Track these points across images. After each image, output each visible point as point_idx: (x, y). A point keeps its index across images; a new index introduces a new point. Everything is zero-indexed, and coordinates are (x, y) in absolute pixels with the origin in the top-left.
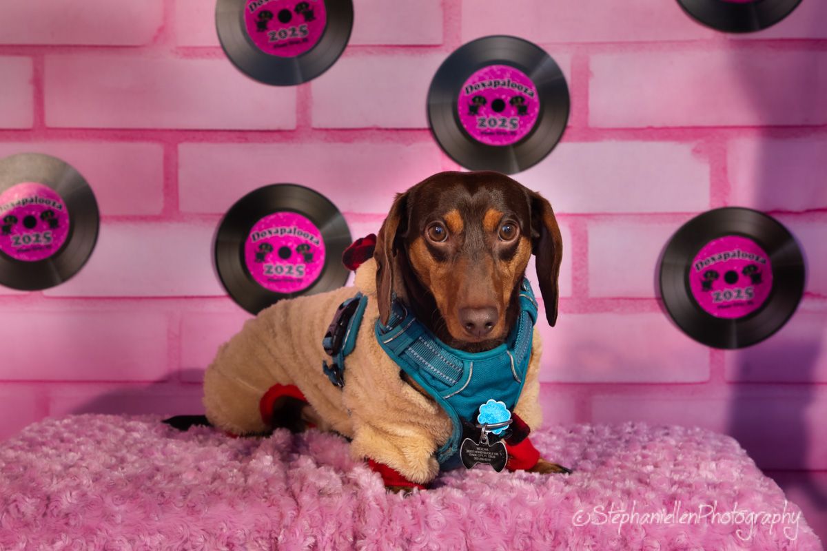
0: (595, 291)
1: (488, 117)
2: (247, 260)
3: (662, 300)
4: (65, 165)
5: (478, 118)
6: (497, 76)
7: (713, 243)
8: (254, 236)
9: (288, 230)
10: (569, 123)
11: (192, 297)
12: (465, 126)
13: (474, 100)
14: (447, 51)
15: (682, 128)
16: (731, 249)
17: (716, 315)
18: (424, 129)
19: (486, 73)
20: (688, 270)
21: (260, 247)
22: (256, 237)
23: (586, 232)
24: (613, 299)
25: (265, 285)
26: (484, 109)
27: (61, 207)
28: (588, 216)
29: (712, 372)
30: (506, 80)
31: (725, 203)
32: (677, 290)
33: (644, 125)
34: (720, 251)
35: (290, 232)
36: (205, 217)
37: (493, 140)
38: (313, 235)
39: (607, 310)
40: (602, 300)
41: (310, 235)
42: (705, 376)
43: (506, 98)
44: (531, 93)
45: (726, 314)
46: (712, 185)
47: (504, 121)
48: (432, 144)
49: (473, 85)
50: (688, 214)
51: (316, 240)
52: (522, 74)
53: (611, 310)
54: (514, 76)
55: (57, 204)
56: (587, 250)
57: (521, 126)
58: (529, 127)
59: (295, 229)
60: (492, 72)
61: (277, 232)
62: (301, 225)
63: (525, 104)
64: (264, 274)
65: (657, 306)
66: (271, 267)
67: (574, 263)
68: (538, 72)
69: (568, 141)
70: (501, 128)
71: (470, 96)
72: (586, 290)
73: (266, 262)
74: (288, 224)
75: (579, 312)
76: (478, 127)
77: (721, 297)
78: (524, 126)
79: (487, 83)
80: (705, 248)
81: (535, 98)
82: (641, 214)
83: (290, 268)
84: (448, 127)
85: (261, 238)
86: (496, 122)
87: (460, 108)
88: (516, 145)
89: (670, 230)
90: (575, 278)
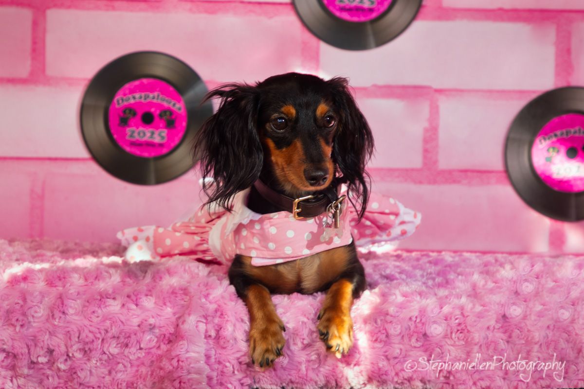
0: (444, 163)
2: (110, 124)
3: (507, 173)
7: (556, 120)
8: (118, 101)
9: (151, 95)
10: (424, 2)
11: (56, 159)
12: (325, 2)
15: (531, 11)
16: (573, 126)
17: (556, 189)
18: (286, 4)
20: (531, 145)
21: (124, 112)
22: (120, 102)
24: (462, 171)
25: (128, 149)
28: (439, 91)
31: (568, 82)
32: (521, 164)
33: (495, 6)
34: (562, 128)
35: (154, 98)
36: (70, 82)
37: (352, 16)
38: (176, 102)
39: (455, 181)
40: (450, 172)
41: (173, 102)
42: (545, 248)
46: (557, 65)
48: (293, 18)
50: (534, 92)
51: (179, 107)
53: (459, 182)
57: (379, 3)
58: (386, 4)
59: (158, 96)
61: (141, 97)
62: (163, 92)
64: (128, 138)
65: (502, 179)
66: (133, 132)
69: (423, 19)
70: (360, 4)
72: (436, 162)
73: (129, 126)
74: (152, 91)
75: (429, 183)
76: (337, 3)
77: (562, 172)
78: (381, 3)
82: (490, 92)
83: (153, 133)
84: (309, 2)
85: (125, 103)
88: (373, 21)
89: (516, 106)
90: (426, 151)
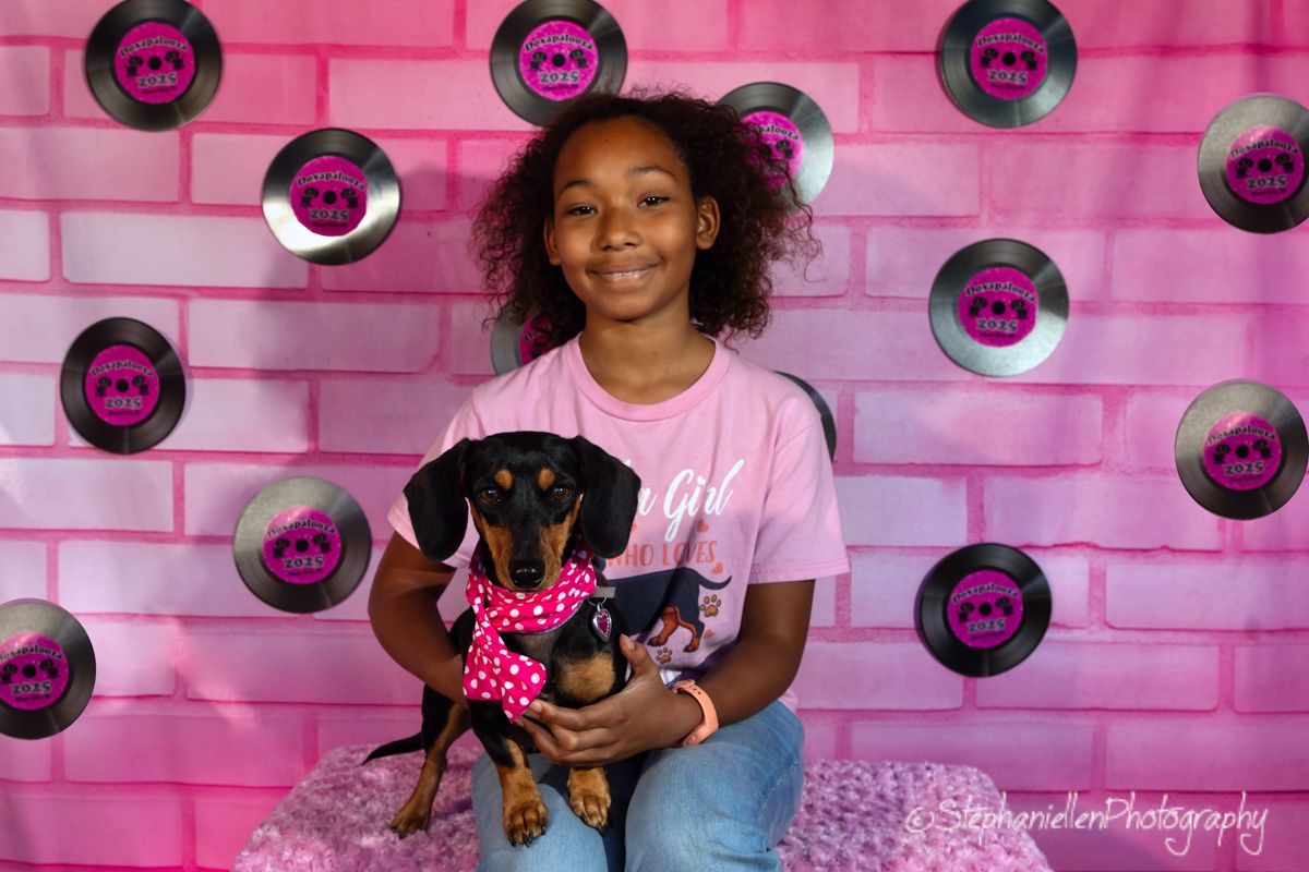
0: (857, 621)
3: (920, 630)
4: (339, 489)
7: (970, 576)
15: (942, 466)
16: (986, 582)
17: (970, 645)
20: (946, 602)
24: (875, 629)
27: (333, 531)
29: (965, 699)
31: (982, 539)
32: (934, 622)
33: (906, 461)
34: (975, 585)
39: (868, 639)
40: (863, 630)
42: (958, 703)
45: (979, 644)
46: (969, 521)
50: (947, 548)
53: (872, 639)
55: (329, 528)
65: (916, 636)
67: (837, 594)
72: (848, 620)
75: (842, 641)
77: (976, 628)
80: (962, 582)
82: (902, 548)
89: (929, 563)
90: (838, 609)
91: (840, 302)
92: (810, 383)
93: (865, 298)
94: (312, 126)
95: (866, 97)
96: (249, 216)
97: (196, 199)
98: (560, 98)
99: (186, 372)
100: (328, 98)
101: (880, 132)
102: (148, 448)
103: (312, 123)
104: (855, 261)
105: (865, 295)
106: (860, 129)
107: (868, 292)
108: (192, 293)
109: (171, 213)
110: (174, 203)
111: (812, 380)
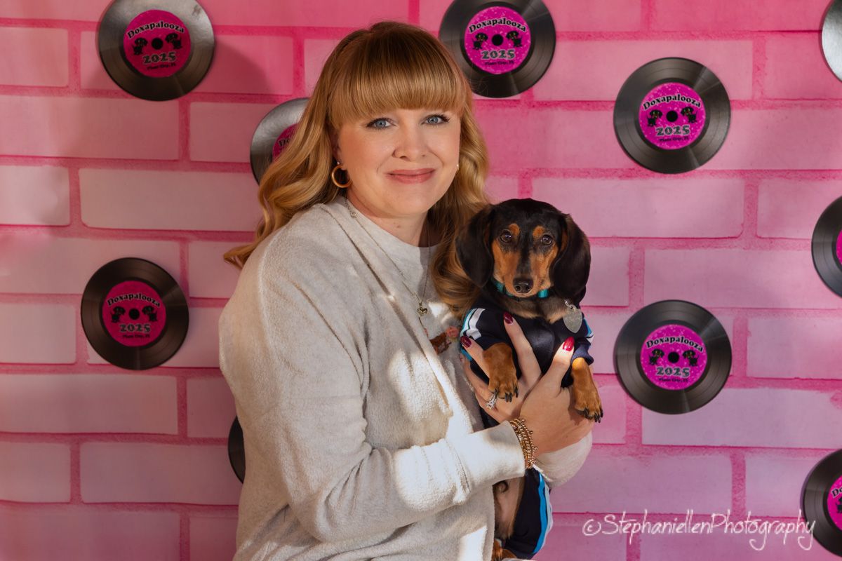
1: (665, 366)
5: (657, 367)
6: (673, 334)
10: (731, 373)
12: (646, 374)
13: (654, 352)
14: (632, 311)
15: (823, 380)
18: (612, 374)
19: (664, 331)
20: (826, 496)
23: (744, 462)
26: (662, 360)
28: (746, 448)
30: (680, 337)
32: (817, 511)
33: (792, 376)
37: (669, 386)
43: (680, 352)
44: (700, 348)
47: (678, 370)
48: (618, 387)
49: (654, 340)
50: (828, 450)
52: (693, 333)
54: (686, 334)
56: (745, 477)
57: (692, 375)
58: (699, 376)
60: (668, 329)
63: (696, 356)
67: (734, 487)
68: (706, 332)
69: (730, 387)
70: (676, 376)
71: (650, 349)
72: (743, 509)
76: (656, 374)
78: (694, 374)
79: (665, 339)
81: (704, 352)
82: (789, 449)
84: (632, 373)
86: (672, 371)
87: (642, 359)
88: (688, 390)
89: (812, 462)
91: (735, 242)
92: (710, 311)
93: (757, 239)
94: (291, 96)
95: (759, 69)
96: (239, 171)
97: (193, 158)
98: (499, 72)
99: (189, 302)
100: (303, 73)
101: (770, 99)
102: (157, 365)
103: (290, 93)
104: (748, 207)
105: (757, 236)
106: (753, 97)
107: (759, 235)
108: (190, 236)
109: (173, 169)
110: (175, 161)
111: (711, 308)
